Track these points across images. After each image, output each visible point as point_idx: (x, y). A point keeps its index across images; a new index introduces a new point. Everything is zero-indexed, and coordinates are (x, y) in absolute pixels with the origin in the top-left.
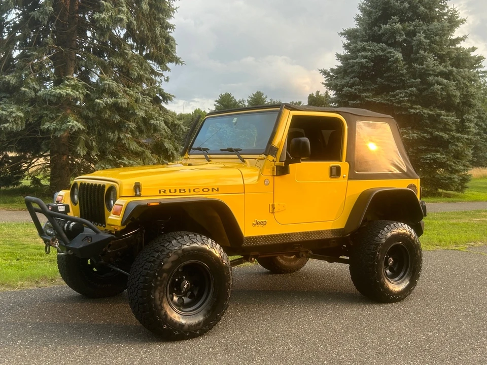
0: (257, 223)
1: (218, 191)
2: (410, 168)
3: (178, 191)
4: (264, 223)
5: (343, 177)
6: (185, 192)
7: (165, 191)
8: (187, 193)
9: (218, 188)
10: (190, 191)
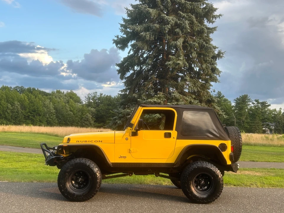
0: (121, 157)
1: (102, 142)
2: (222, 135)
3: (84, 141)
4: (125, 157)
5: (174, 138)
10: (89, 141)
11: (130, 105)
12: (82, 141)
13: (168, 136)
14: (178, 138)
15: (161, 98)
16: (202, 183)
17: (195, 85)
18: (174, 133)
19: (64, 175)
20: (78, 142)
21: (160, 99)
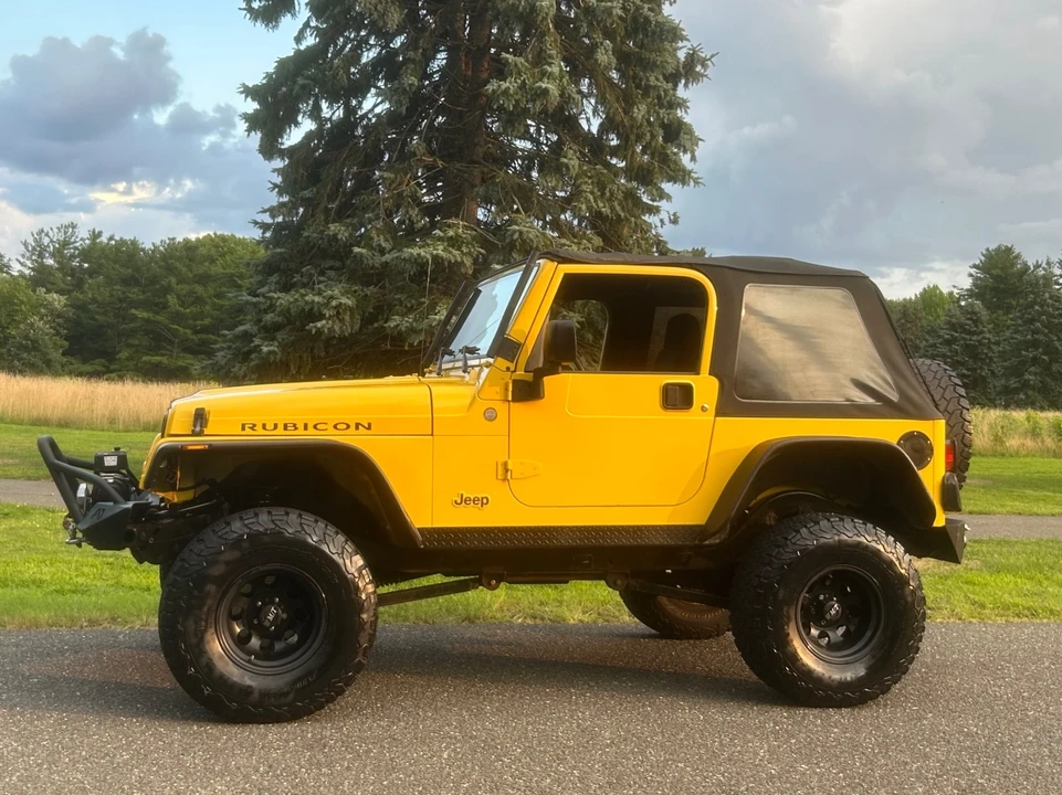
0: (465, 501)
1: (369, 428)
2: (912, 394)
3: (281, 426)
4: (483, 502)
5: (703, 409)
6: (296, 429)
7: (255, 425)
8: (301, 431)
9: (369, 424)
10: (306, 428)
11: (313, 271)
12: (270, 426)
13: (679, 399)
14: (722, 411)
15: (463, 242)
16: (833, 612)
17: (602, 189)
18: (705, 386)
19: (196, 593)
20: (248, 431)
21: (459, 249)
